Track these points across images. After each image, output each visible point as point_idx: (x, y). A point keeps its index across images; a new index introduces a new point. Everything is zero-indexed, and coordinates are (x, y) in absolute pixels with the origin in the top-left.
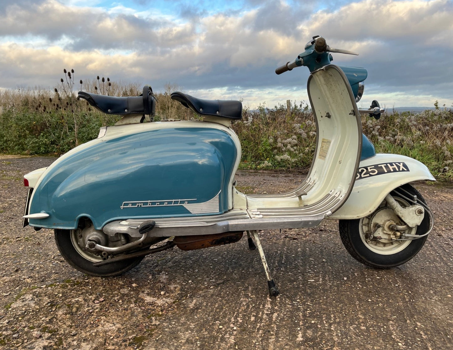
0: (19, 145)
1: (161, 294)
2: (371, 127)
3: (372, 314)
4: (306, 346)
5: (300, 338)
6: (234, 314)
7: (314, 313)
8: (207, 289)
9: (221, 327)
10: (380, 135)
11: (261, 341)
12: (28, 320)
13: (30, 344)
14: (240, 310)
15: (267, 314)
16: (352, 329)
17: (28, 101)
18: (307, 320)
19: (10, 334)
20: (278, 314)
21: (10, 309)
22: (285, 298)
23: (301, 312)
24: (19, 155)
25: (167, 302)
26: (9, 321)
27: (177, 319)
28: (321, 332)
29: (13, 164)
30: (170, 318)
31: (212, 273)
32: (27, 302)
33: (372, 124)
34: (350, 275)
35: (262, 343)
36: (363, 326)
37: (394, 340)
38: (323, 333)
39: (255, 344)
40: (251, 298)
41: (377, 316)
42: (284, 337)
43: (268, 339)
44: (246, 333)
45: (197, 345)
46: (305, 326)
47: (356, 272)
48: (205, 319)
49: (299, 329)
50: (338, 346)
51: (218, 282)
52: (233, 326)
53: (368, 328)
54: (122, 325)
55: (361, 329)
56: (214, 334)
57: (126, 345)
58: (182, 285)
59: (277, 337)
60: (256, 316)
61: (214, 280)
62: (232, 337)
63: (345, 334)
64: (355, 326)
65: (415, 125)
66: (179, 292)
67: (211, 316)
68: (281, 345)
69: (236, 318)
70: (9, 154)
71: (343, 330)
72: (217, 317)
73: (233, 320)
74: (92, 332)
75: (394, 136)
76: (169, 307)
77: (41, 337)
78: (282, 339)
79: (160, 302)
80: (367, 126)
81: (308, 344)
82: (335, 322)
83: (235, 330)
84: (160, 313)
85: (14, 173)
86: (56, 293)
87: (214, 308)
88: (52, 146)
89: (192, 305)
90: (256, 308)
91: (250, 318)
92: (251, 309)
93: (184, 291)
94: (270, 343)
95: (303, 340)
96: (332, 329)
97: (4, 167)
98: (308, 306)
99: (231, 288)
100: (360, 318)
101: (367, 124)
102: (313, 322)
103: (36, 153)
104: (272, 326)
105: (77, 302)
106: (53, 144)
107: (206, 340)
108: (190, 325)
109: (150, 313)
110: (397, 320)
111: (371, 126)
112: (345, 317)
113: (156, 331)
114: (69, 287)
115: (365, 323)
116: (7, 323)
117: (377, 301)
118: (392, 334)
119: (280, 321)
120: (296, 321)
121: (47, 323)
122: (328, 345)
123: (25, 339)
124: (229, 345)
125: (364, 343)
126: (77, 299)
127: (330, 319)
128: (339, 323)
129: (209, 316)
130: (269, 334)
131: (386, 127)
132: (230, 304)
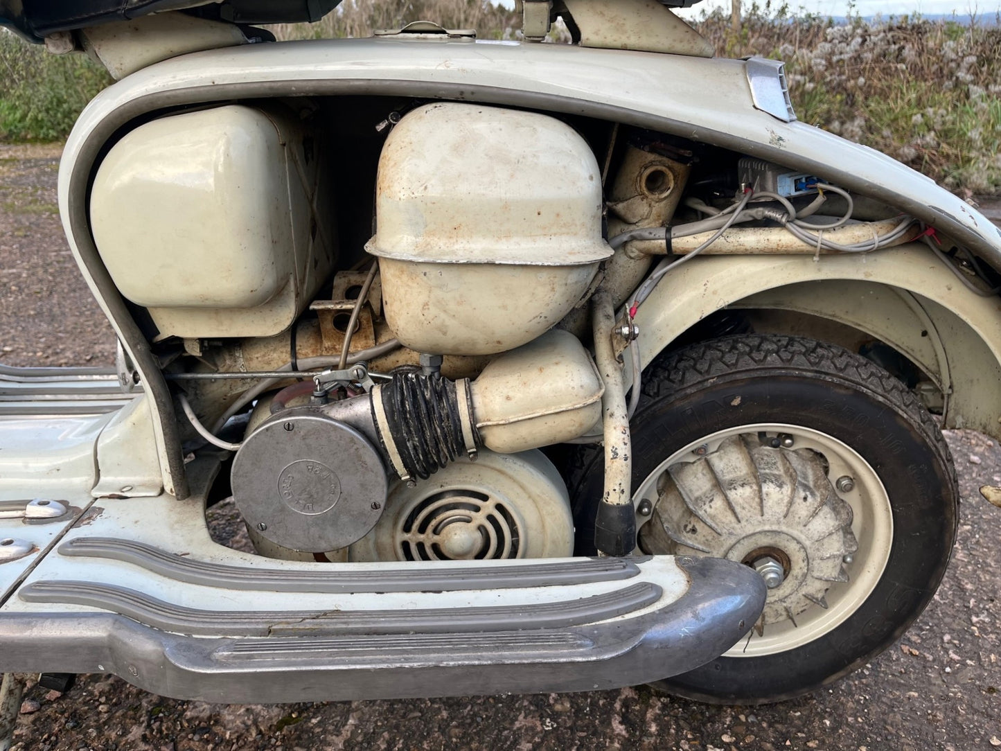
10: (974, 83)
80: (943, 56)
101: (943, 53)
111: (953, 56)
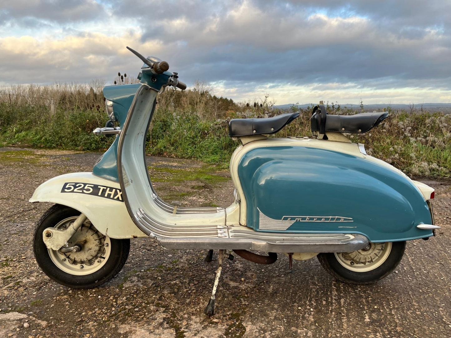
0: (72, 142)
1: (241, 280)
2: (403, 128)
3: (424, 302)
4: (374, 326)
5: (367, 319)
6: (307, 298)
7: (375, 300)
8: (279, 277)
9: (300, 308)
10: (412, 136)
11: (336, 320)
12: (142, 297)
13: (151, 316)
14: (312, 296)
15: (335, 299)
16: (409, 313)
17: (65, 96)
18: (370, 305)
19: (132, 308)
20: (345, 300)
21: (124, 288)
22: (347, 286)
23: (364, 299)
24: (73, 151)
25: (248, 287)
26: (127, 298)
27: (261, 300)
28: (384, 315)
29: (72, 159)
30: (255, 299)
31: (280, 264)
32: (135, 283)
33: (403, 125)
34: (400, 269)
35: (337, 322)
36: (418, 312)
37: (445, 323)
38: (386, 316)
39: (331, 322)
40: (318, 286)
41: (428, 304)
42: (354, 318)
43: (341, 319)
44: (321, 314)
45: (284, 321)
46: (370, 310)
47: (405, 267)
48: (285, 302)
49: (365, 312)
50: (400, 327)
51: (287, 272)
52: (309, 308)
53: (422, 313)
54: (219, 304)
55: (417, 314)
56: (295, 313)
57: (226, 319)
58: (257, 273)
59: (348, 318)
60: (327, 301)
61: (282, 270)
62: (311, 316)
63: (404, 318)
64: (412, 311)
65: (445, 127)
66: (256, 279)
67: (289, 299)
68: (352, 324)
69: (310, 301)
70: (63, 149)
71: (402, 314)
72: (294, 300)
73: (308, 303)
74: (197, 308)
75: (425, 137)
76: (252, 291)
77: (157, 310)
78: (353, 319)
79: (243, 287)
80: (399, 127)
81: (375, 324)
82: (394, 308)
83: (312, 311)
84: (246, 295)
85: (76, 169)
86: (156, 277)
87: (289, 293)
88: (102, 142)
89: (270, 290)
90: (325, 294)
91: (322, 302)
92: (321, 295)
93: (260, 278)
94: (343, 322)
95: (370, 321)
96: (393, 313)
97: (65, 163)
98: (369, 295)
99: (299, 277)
100: (414, 305)
102: (376, 307)
103: (88, 149)
104: (342, 309)
105: (176, 284)
106: (103, 141)
107: (290, 318)
108: (273, 306)
109: (237, 295)
110: (446, 307)
112: (401, 304)
113: (248, 309)
114: (164, 271)
115: (419, 310)
116: (126, 299)
117: (427, 291)
118: (443, 318)
119: (348, 306)
120: (361, 306)
121: (158, 300)
122: (392, 326)
123: (146, 312)
124: (310, 322)
125: (421, 324)
126: (175, 282)
127: (390, 305)
128: (397, 309)
129: (287, 299)
130: (341, 315)
131: (417, 129)
132: (302, 290)
